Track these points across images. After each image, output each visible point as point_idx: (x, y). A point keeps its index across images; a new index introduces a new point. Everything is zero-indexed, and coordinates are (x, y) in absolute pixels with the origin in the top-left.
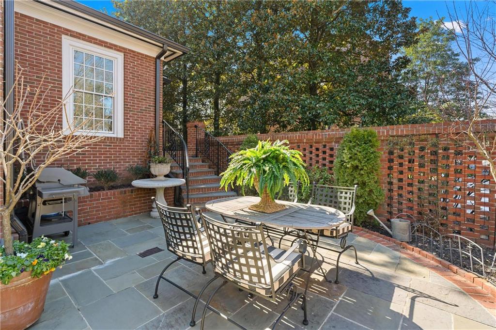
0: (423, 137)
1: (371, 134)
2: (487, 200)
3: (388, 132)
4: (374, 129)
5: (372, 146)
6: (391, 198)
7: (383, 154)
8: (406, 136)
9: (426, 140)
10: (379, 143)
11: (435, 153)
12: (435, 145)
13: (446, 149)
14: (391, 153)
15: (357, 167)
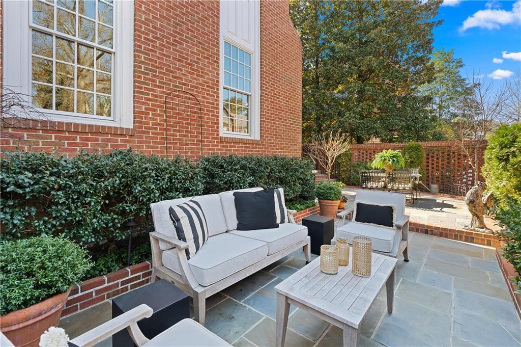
0: (443, 147)
1: (419, 146)
2: (471, 175)
3: (426, 145)
4: (420, 143)
5: (420, 152)
6: (428, 177)
7: (425, 155)
8: (436, 147)
9: (445, 149)
10: (423, 150)
11: (449, 155)
12: (449, 151)
13: (453, 153)
14: (428, 155)
15: (413, 161)
